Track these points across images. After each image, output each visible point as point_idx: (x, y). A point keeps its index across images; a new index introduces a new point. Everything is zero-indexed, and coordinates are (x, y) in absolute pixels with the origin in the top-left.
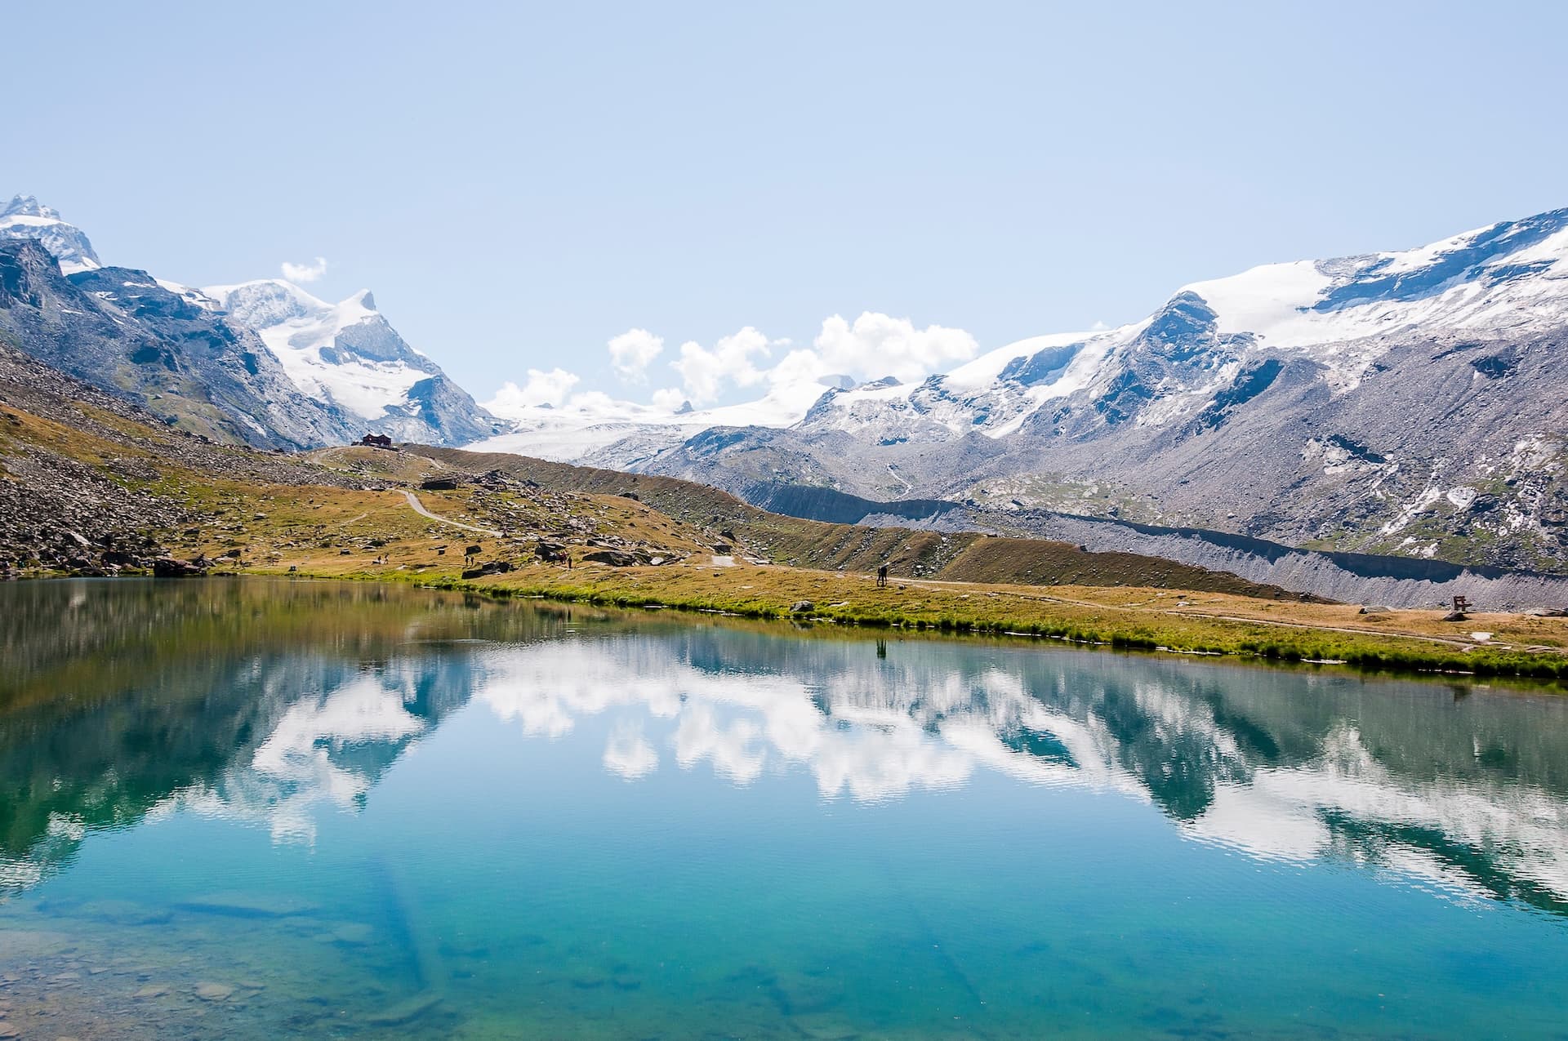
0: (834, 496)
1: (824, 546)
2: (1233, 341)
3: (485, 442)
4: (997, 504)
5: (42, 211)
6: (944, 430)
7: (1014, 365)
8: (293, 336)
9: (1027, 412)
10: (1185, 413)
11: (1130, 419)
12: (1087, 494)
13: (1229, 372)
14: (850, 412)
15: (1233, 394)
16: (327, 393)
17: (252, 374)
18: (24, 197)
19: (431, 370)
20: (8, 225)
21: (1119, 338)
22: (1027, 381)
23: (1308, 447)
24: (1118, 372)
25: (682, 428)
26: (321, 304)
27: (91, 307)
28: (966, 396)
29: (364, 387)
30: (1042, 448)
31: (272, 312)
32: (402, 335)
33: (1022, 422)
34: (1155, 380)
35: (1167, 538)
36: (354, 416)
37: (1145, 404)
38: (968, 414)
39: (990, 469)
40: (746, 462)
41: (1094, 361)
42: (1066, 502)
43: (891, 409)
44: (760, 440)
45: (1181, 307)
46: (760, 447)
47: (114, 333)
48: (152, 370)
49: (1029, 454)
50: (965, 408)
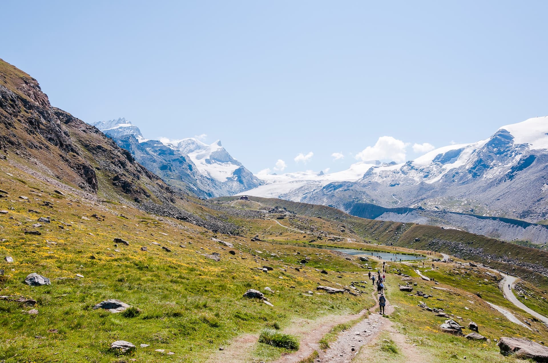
0: (373, 206)
1: (369, 226)
2: (520, 147)
3: (257, 188)
4: (430, 208)
5: (127, 122)
6: (413, 180)
7: (438, 157)
8: (197, 156)
9: (443, 173)
10: (501, 174)
11: (481, 176)
12: (463, 204)
13: (518, 158)
14: (379, 175)
15: (517, 167)
16: (209, 174)
17: (191, 171)
18: (122, 118)
19: (239, 164)
20: (118, 127)
21: (477, 146)
22: (444, 162)
23: (544, 187)
24: (476, 159)
25: (321, 182)
26: (205, 145)
27: (148, 153)
28: (421, 168)
29: (220, 171)
30: (448, 187)
31: (191, 148)
32: (230, 154)
33: (441, 177)
34: (490, 162)
35: (487, 220)
36: (218, 182)
37: (487, 170)
38: (422, 174)
39: (428, 195)
40: (344, 195)
41: (468, 155)
42: (455, 207)
43: (394, 173)
44: (348, 187)
45: (499, 135)
46: (348, 190)
47: (154, 161)
48: (166, 172)
49: (443, 190)
50: (421, 172)
